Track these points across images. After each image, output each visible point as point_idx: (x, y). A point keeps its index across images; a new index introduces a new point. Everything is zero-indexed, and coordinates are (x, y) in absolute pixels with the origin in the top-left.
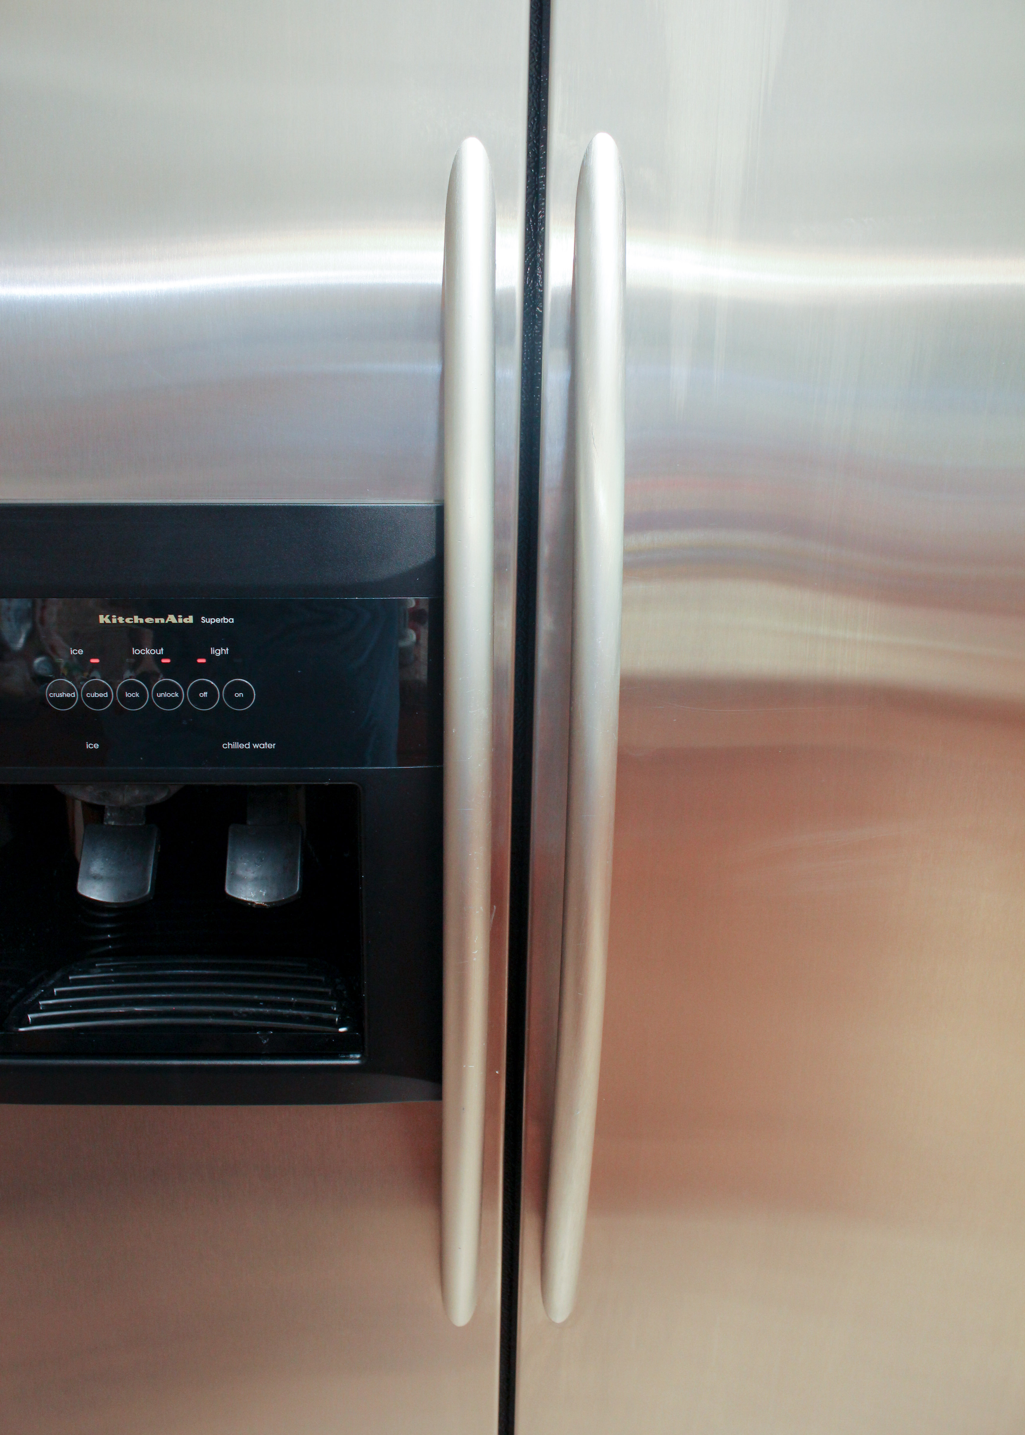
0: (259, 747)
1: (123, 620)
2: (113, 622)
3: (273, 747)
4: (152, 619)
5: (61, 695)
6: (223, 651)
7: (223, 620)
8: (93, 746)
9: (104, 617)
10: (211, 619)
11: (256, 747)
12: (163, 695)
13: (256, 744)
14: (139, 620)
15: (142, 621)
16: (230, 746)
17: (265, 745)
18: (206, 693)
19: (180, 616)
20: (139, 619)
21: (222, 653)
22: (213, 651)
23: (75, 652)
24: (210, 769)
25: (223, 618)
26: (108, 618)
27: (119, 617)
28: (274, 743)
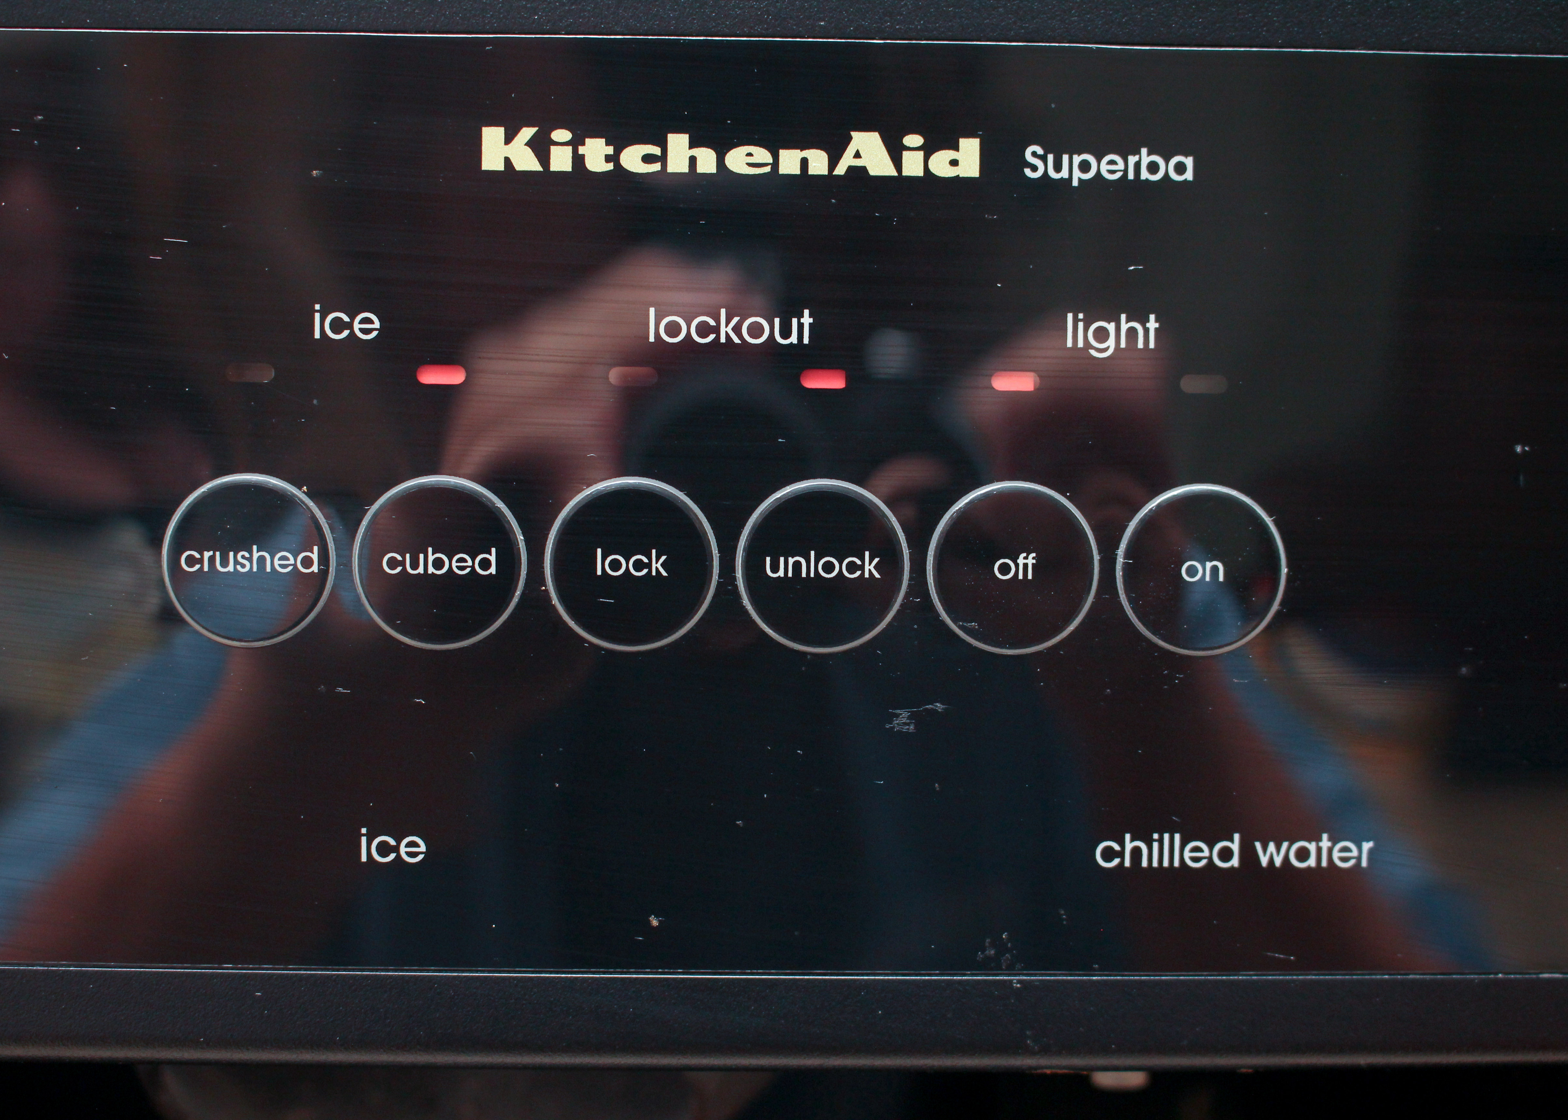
0: (1286, 859)
1: (608, 158)
2: (552, 169)
3: (1359, 858)
4: (762, 155)
5: (244, 562)
6: (1132, 332)
7: (1138, 165)
8: (396, 849)
9: (508, 140)
10: (1077, 159)
11: (1271, 861)
12: (797, 565)
13: (1272, 847)
14: (693, 160)
16: (1136, 852)
17: (1319, 850)
18: (1027, 560)
19: (913, 140)
20: (696, 152)
22: (1077, 331)
23: (337, 326)
24: (1019, 982)
25: (1137, 152)
26: (531, 144)
27: (587, 140)
28: (1368, 841)
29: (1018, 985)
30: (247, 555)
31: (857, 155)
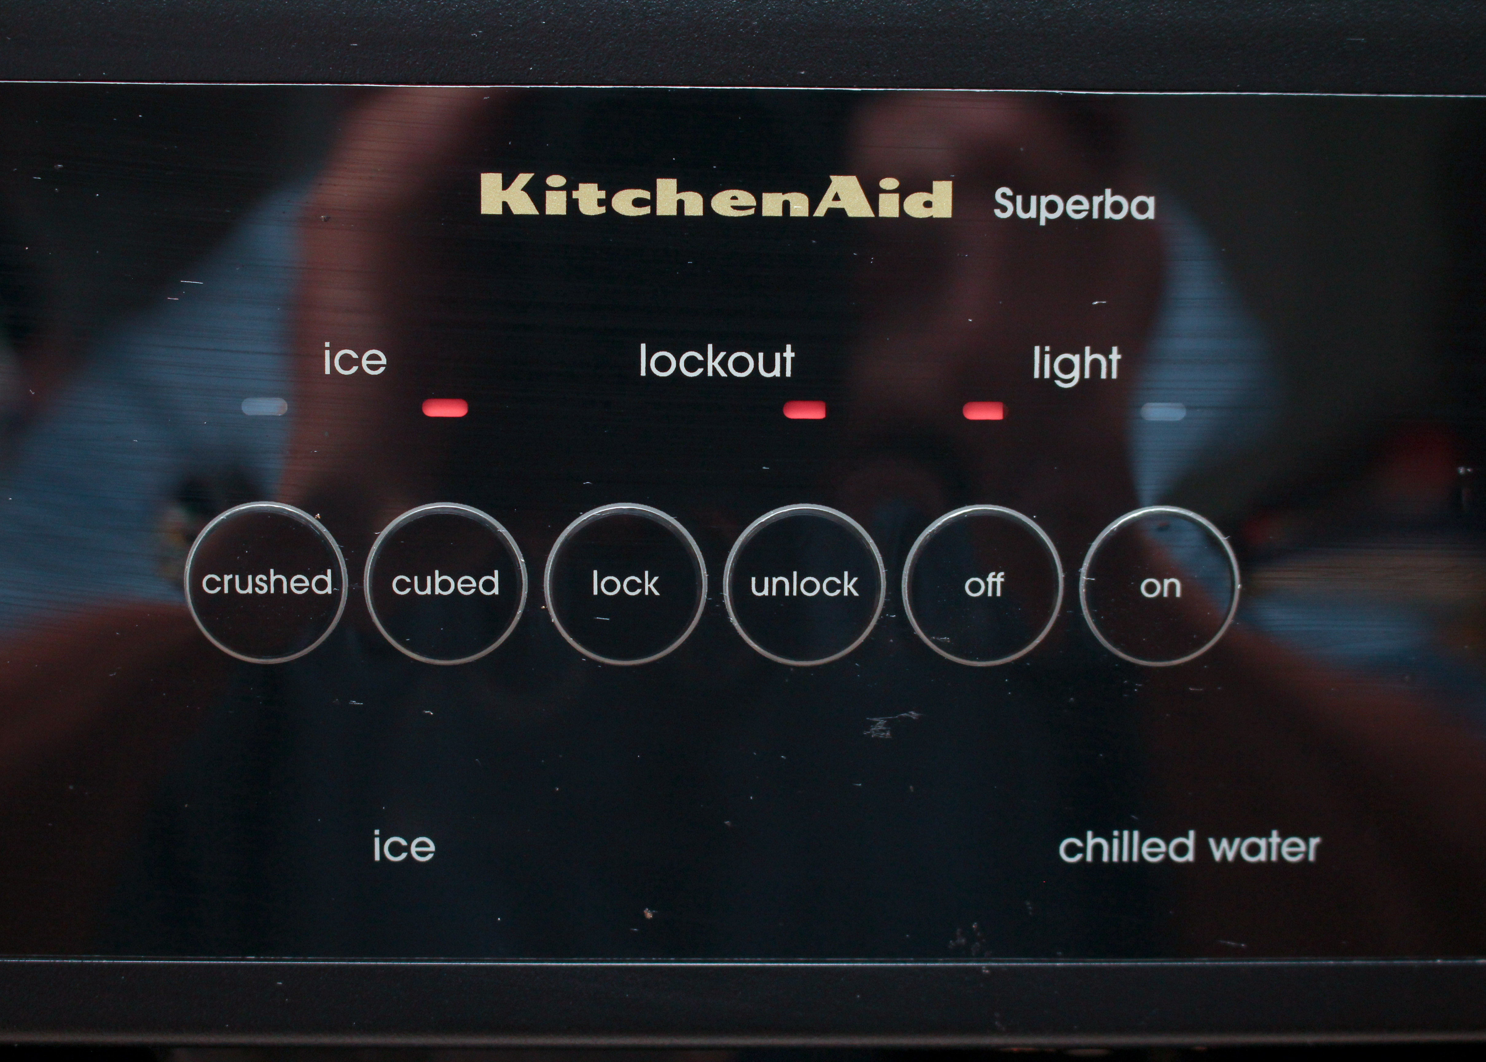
0: (1238, 855)
1: (600, 203)
2: (549, 212)
3: (1306, 854)
4: (746, 198)
5: (262, 584)
6: (1096, 364)
7: (1102, 205)
8: (407, 849)
9: (506, 186)
10: (1044, 200)
12: (781, 585)
14: (681, 204)
15: (694, 205)
16: (1098, 848)
17: (1269, 846)
18: (996, 579)
19: (889, 183)
20: (684, 196)
21: (1087, 375)
22: (1043, 364)
23: (346, 362)
24: (988, 968)
25: (1102, 193)
26: (527, 189)
27: (581, 185)
28: (1315, 836)
29: (987, 971)
30: (265, 578)
31: (836, 198)
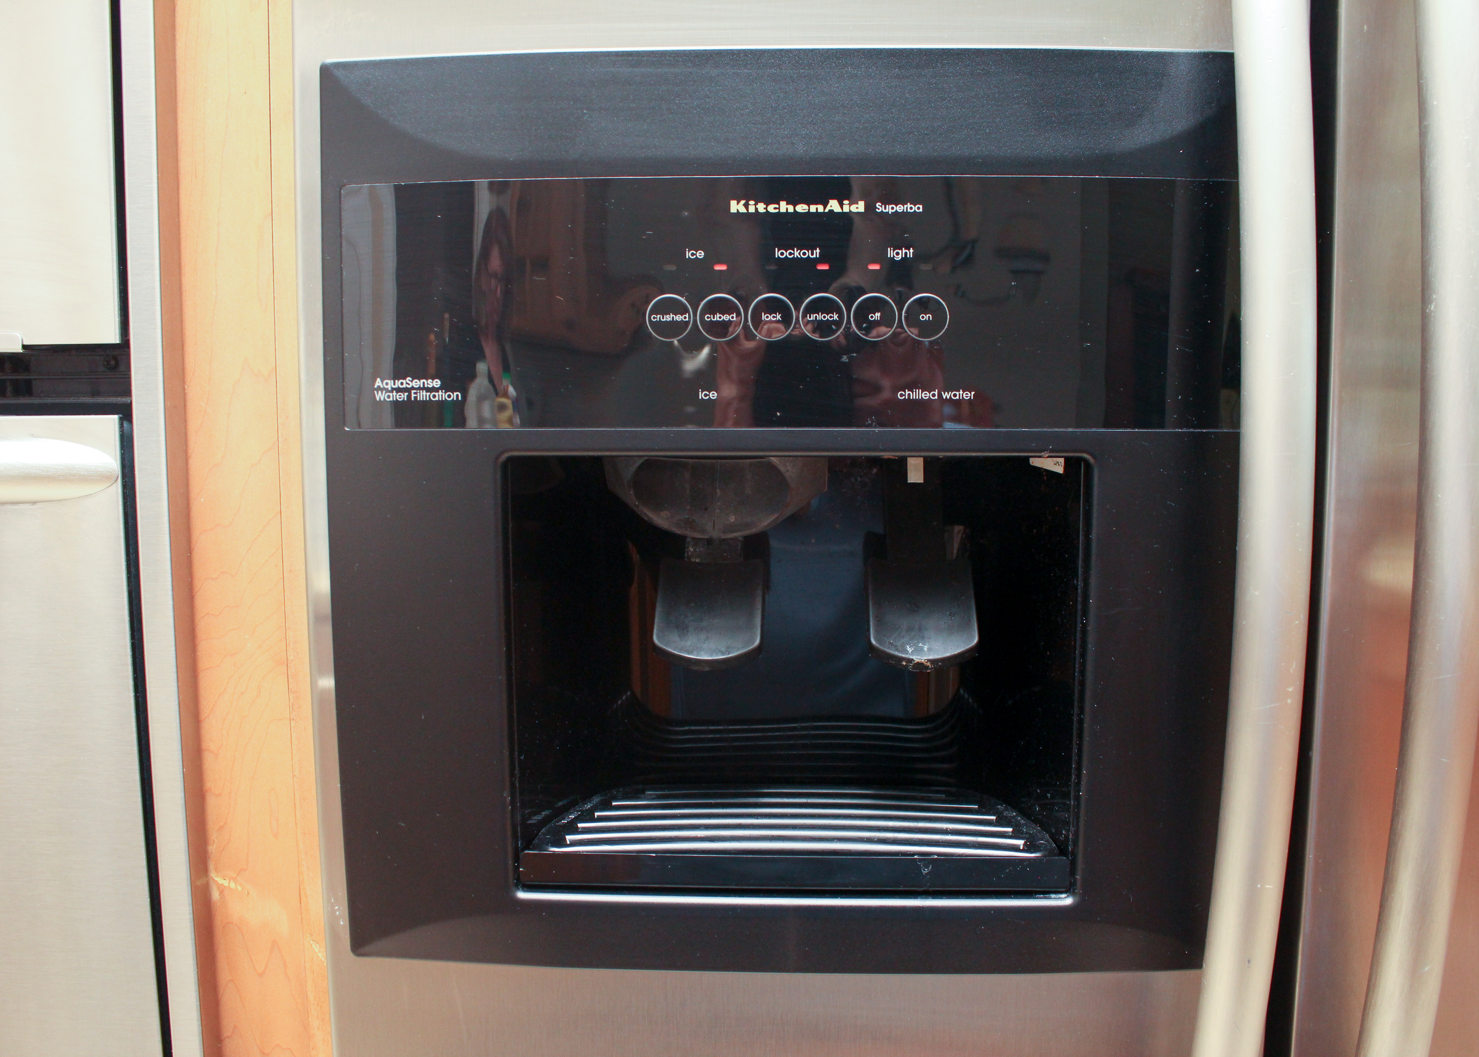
0: (951, 396)
1: (764, 209)
2: (750, 211)
3: (971, 397)
4: (805, 207)
5: (668, 318)
6: (906, 253)
7: (907, 208)
8: (709, 395)
9: (738, 204)
10: (890, 206)
11: (946, 397)
12: (816, 317)
13: (946, 393)
14: (787, 209)
15: (791, 209)
16: (909, 394)
17: (959, 394)
19: (846, 202)
20: (788, 206)
21: (903, 256)
22: (891, 253)
23: (693, 254)
24: (877, 430)
25: (907, 204)
26: (744, 205)
27: (759, 204)
28: (973, 392)
30: (669, 316)
31: (831, 206)
